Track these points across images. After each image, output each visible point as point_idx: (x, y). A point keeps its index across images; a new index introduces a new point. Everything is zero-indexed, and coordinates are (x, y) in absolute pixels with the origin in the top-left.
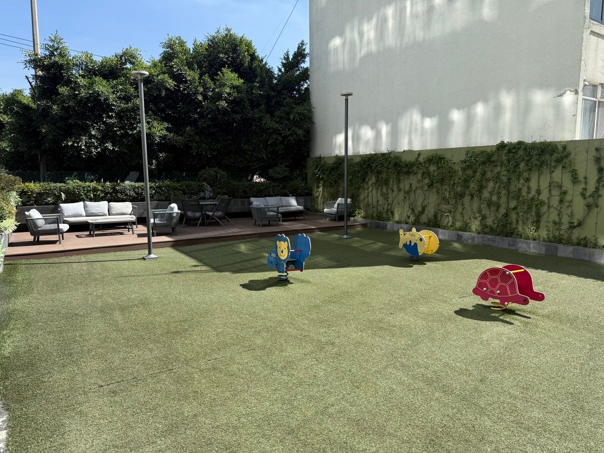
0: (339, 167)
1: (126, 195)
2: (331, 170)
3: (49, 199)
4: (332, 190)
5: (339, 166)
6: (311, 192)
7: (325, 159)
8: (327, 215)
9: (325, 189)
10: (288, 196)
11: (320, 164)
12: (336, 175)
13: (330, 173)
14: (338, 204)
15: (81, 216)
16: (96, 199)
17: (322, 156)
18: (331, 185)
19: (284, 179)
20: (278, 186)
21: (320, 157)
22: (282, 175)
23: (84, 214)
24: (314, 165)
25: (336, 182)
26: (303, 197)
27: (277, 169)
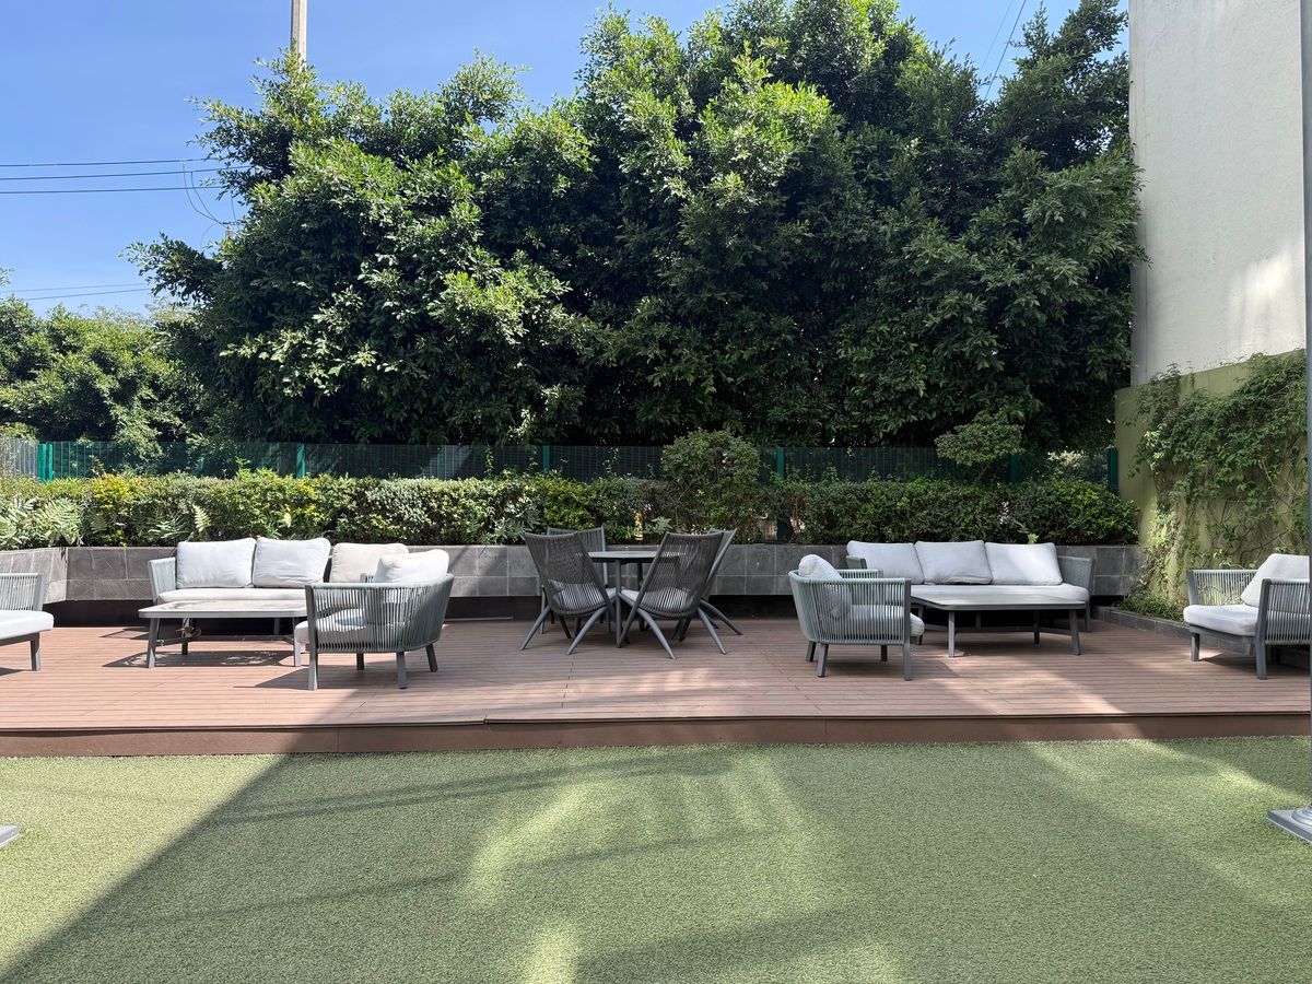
0: (1268, 406)
1: (399, 519)
2: (1227, 421)
3: (163, 527)
4: (1233, 518)
5: (1269, 399)
6: (1135, 527)
7: (1198, 385)
8: (1200, 636)
9: (1201, 516)
10: (1023, 540)
11: (1176, 404)
12: (1257, 446)
13: (1223, 439)
14: (1267, 584)
15: (234, 584)
16: (301, 530)
17: (1184, 371)
18: (1229, 494)
19: (1002, 472)
20: (976, 498)
21: (1175, 382)
22: (992, 451)
23: (246, 578)
24: (1143, 411)
25: (1253, 476)
26: (1093, 549)
27: (968, 430)
